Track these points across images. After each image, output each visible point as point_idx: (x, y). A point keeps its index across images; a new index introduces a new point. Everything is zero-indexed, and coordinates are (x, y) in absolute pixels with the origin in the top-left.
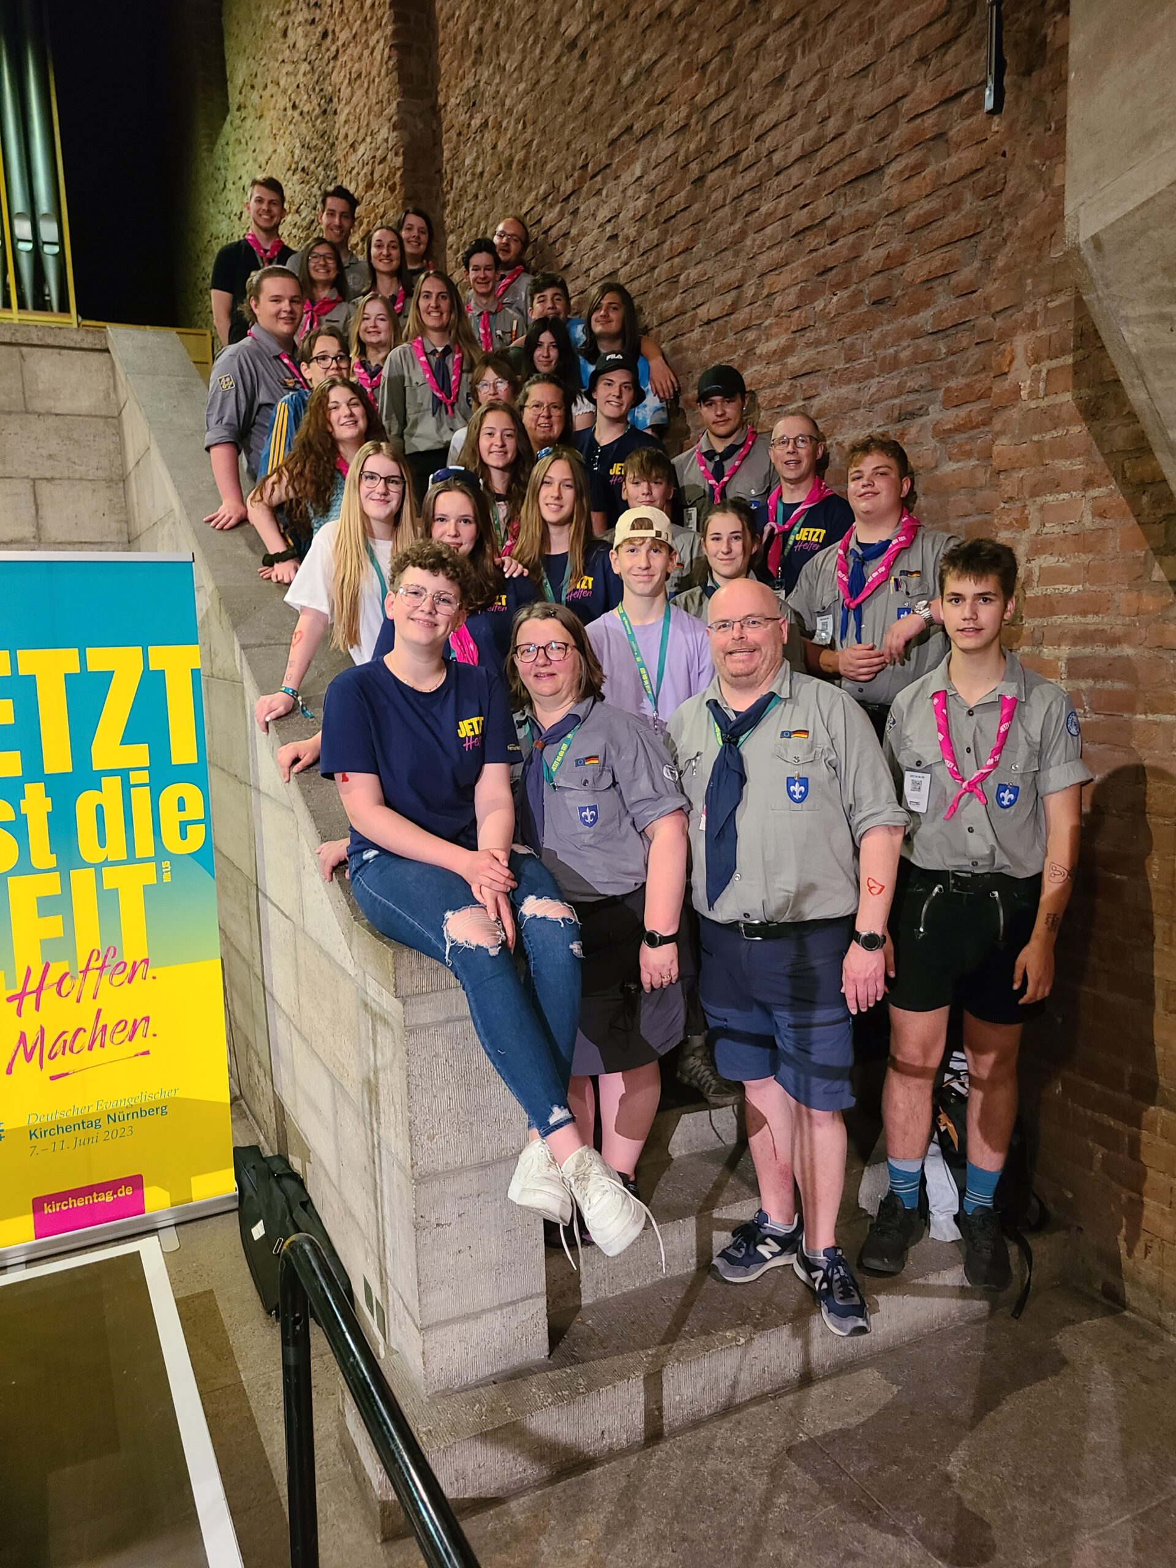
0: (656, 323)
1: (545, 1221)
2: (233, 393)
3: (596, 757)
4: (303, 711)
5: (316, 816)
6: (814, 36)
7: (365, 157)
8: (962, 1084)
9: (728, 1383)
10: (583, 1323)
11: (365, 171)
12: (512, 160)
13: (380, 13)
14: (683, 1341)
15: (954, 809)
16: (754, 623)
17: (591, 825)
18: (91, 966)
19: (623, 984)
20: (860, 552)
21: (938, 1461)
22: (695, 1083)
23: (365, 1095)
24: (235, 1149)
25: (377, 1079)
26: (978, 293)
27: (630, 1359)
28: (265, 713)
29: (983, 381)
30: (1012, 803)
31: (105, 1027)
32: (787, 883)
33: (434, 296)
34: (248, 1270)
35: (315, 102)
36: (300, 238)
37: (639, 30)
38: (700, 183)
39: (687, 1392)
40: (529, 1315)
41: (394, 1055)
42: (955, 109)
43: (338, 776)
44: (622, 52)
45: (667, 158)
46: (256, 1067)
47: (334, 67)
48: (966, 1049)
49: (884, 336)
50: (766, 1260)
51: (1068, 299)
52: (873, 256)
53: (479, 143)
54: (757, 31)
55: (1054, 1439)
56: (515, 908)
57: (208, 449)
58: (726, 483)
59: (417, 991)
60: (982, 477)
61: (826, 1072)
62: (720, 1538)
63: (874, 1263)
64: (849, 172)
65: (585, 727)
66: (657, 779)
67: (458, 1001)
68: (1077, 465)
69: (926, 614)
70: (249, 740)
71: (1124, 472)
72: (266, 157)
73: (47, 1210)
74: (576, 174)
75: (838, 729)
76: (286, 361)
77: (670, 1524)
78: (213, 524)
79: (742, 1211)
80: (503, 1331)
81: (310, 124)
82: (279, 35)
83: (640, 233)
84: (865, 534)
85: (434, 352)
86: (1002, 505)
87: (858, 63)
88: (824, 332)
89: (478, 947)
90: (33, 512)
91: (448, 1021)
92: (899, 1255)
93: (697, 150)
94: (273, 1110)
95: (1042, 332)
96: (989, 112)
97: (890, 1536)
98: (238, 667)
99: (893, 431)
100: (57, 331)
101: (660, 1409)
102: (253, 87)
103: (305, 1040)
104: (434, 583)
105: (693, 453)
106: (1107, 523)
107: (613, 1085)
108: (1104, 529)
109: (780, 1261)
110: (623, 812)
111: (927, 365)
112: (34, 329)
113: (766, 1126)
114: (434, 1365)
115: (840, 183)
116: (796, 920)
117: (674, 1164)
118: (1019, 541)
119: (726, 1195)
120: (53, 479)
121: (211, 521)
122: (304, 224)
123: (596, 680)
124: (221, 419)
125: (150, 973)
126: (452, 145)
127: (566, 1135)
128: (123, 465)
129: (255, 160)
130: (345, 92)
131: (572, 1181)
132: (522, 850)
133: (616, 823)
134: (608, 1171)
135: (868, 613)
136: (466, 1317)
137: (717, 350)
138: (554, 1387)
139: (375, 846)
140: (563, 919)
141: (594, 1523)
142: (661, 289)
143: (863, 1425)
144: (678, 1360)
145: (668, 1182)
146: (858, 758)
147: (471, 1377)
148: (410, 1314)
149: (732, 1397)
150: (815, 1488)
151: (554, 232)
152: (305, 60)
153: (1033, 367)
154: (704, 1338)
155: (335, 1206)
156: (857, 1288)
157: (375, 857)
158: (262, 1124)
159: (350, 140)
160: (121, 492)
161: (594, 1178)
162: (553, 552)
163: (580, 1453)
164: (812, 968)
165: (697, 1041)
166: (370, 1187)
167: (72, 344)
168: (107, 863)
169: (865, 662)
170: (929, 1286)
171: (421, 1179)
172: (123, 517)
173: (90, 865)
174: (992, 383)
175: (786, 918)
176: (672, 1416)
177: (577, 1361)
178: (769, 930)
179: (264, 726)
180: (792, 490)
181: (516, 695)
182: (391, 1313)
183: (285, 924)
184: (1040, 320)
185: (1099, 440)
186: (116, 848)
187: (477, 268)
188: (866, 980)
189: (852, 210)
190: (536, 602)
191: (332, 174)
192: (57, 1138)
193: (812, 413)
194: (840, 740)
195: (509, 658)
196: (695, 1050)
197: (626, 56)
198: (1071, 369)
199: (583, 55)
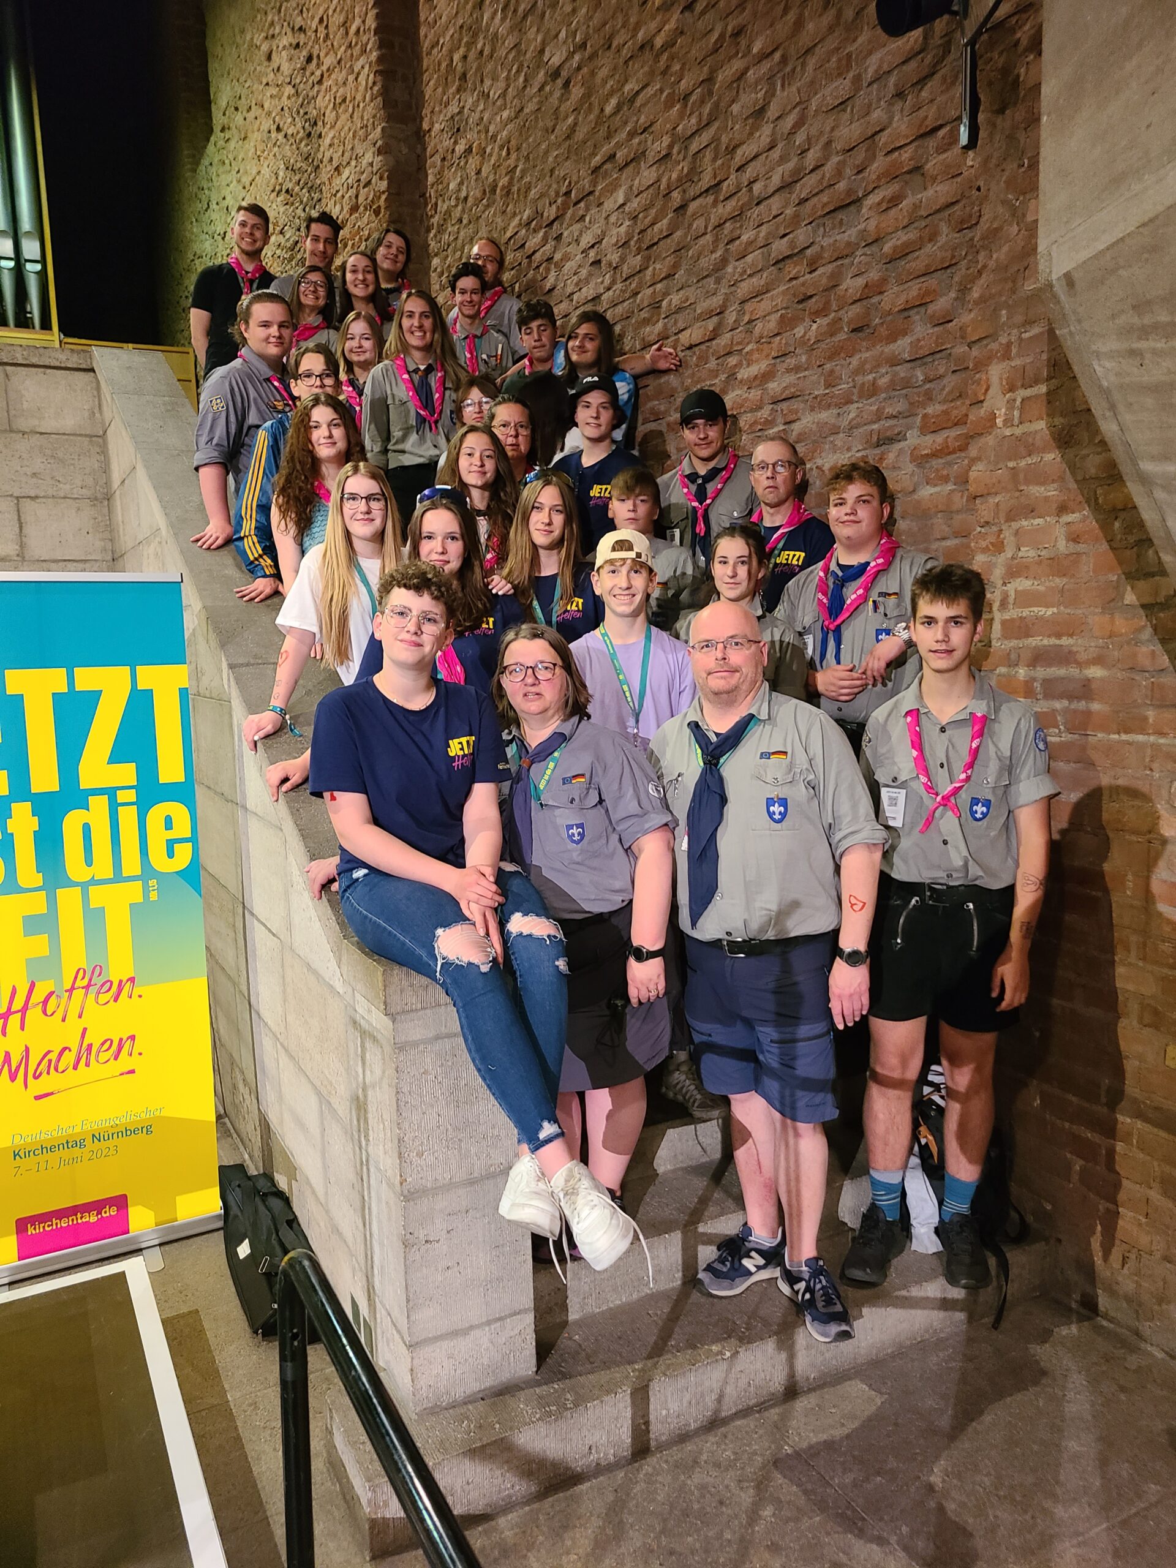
0: (638, 347)
1: (533, 1234)
2: (224, 415)
3: (582, 775)
4: (292, 730)
5: (305, 834)
6: (794, 70)
7: (350, 181)
8: (942, 1097)
9: (714, 1397)
10: (570, 1339)
11: (349, 194)
12: (496, 186)
13: (365, 39)
14: (669, 1356)
15: (928, 822)
16: (737, 644)
17: (578, 842)
18: (76, 985)
19: (610, 1000)
20: (840, 574)
21: (921, 1471)
22: (680, 1098)
23: (354, 1112)
24: (220, 1167)
25: (365, 1096)
26: (954, 323)
27: (617, 1373)
28: (254, 731)
29: (959, 409)
30: (985, 815)
31: (90, 1046)
32: (768, 901)
33: (417, 315)
34: (233, 1289)
35: (299, 125)
36: (284, 259)
37: (621, 61)
38: (682, 212)
39: (674, 1406)
40: (516, 1331)
41: (384, 1072)
42: (932, 143)
43: (327, 795)
44: (605, 81)
45: (649, 187)
46: (241, 1086)
47: (318, 92)
48: (944, 1062)
49: (863, 363)
50: (749, 1274)
51: (1041, 330)
52: (852, 285)
53: (464, 168)
54: (737, 65)
55: (1036, 1447)
56: (502, 924)
57: (197, 469)
58: (709, 505)
59: (407, 1008)
60: (959, 501)
61: (809, 1085)
62: (707, 1551)
63: (857, 1274)
64: (828, 203)
65: (574, 744)
66: (643, 796)
67: (449, 1018)
68: (1051, 491)
69: (905, 635)
70: (236, 759)
71: (1096, 499)
72: (250, 179)
73: (31, 1231)
74: (559, 201)
75: (816, 748)
76: (276, 384)
77: (657, 1538)
78: (200, 543)
79: (727, 1226)
80: (491, 1347)
81: (294, 147)
82: (263, 58)
83: (623, 259)
84: (844, 556)
85: (417, 370)
86: (979, 529)
87: (836, 98)
88: (804, 358)
89: (470, 964)
90: (18, 531)
91: (437, 1038)
92: (882, 1265)
93: (679, 179)
94: (258, 1129)
95: (1017, 362)
96: (964, 147)
97: (874, 1547)
98: (226, 686)
99: (872, 455)
100: (42, 350)
101: (647, 1423)
102: (237, 109)
103: (291, 1057)
104: (420, 603)
105: (675, 474)
106: (1081, 548)
107: (600, 1101)
108: (1078, 554)
109: (765, 1275)
110: (610, 829)
111: (904, 392)
112: (19, 349)
113: (751, 1140)
114: (423, 1382)
115: (819, 213)
116: (779, 937)
117: (659, 1179)
118: (995, 565)
119: (712, 1209)
120: (37, 497)
121: (198, 540)
122: (288, 245)
123: (583, 700)
124: (211, 440)
125: (137, 991)
126: (436, 170)
127: (555, 1151)
128: (108, 483)
129: (239, 181)
130: (330, 116)
131: (561, 1195)
132: (509, 867)
133: (604, 841)
134: (597, 1186)
135: (847, 634)
136: (455, 1334)
137: (699, 375)
138: (542, 1402)
139: (365, 865)
140: (549, 936)
141: (582, 1538)
142: (644, 314)
143: (848, 1436)
144: (665, 1375)
145: (653, 1196)
146: (836, 779)
147: (459, 1393)
148: (398, 1332)
149: (717, 1411)
150: (802, 1501)
151: (538, 257)
152: (290, 83)
153: (1008, 396)
154: (689, 1352)
155: (322, 1224)
156: (839, 1297)
157: (365, 875)
158: (247, 1142)
159: (335, 164)
160: (106, 510)
161: (582, 1193)
162: (543, 575)
163: (568, 1468)
164: (795, 984)
165: (682, 1056)
166: (358, 1204)
167: (57, 364)
168: (94, 882)
169: (847, 683)
170: (912, 1298)
171: (409, 1196)
172: (107, 535)
173: (77, 884)
174: (968, 410)
175: (771, 935)
176: (659, 1431)
177: (565, 1376)
178: (753, 948)
179: (252, 745)
180: (772, 515)
181: (503, 716)
182: (379, 1331)
183: (272, 942)
184: (1014, 351)
185: (1073, 467)
186: (103, 867)
187: (463, 292)
188: (851, 995)
189: (831, 241)
190: (523, 623)
191: (316, 196)
192: (41, 1158)
193: (792, 438)
194: (819, 760)
195: (495, 678)
196: (679, 1065)
197: (608, 86)
198: (1044, 398)
199: (567, 84)
